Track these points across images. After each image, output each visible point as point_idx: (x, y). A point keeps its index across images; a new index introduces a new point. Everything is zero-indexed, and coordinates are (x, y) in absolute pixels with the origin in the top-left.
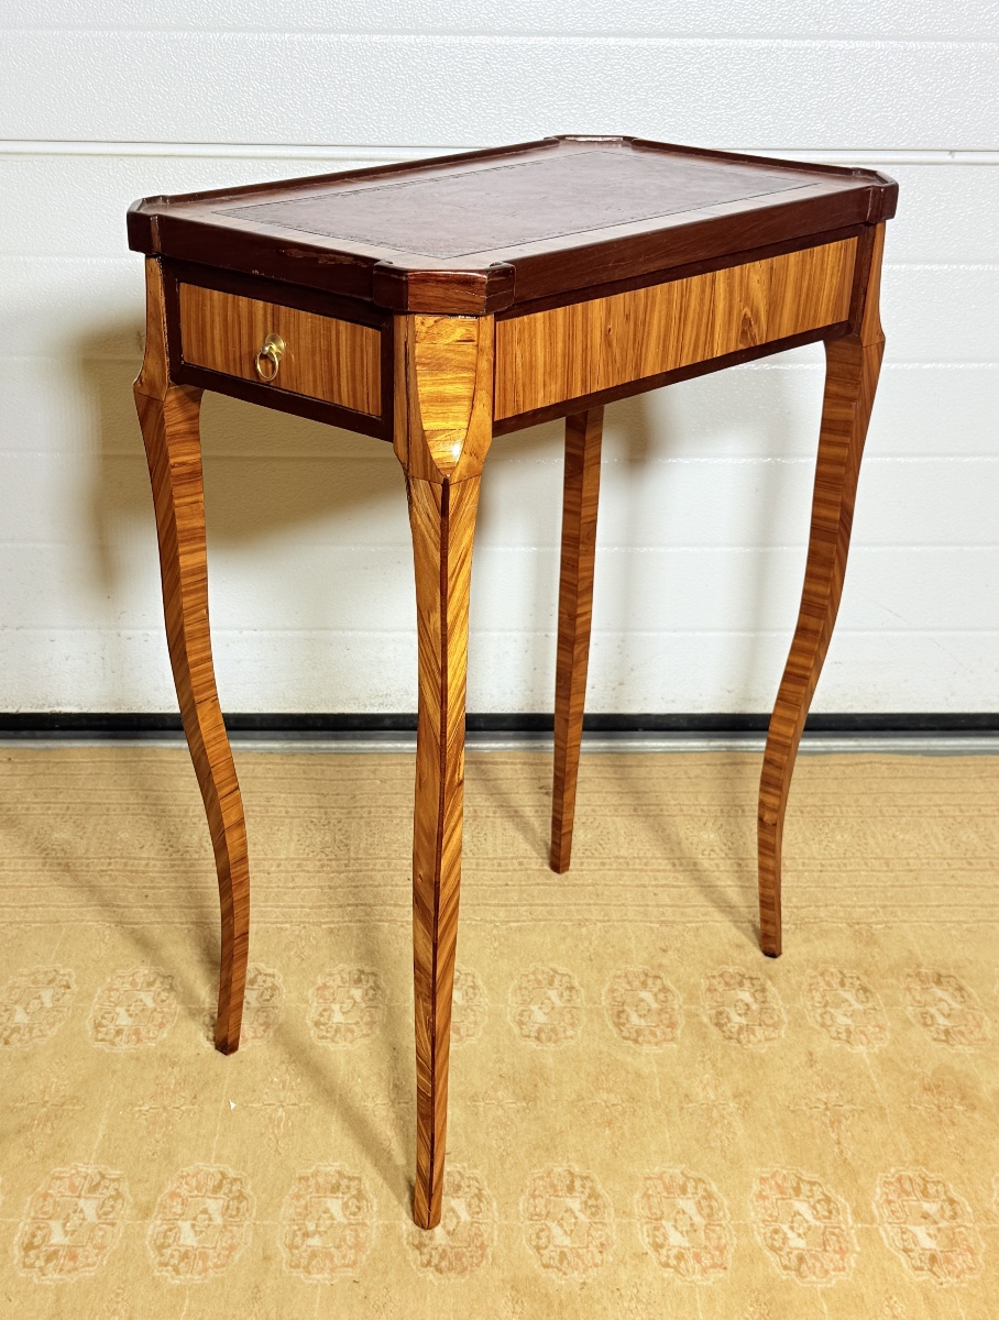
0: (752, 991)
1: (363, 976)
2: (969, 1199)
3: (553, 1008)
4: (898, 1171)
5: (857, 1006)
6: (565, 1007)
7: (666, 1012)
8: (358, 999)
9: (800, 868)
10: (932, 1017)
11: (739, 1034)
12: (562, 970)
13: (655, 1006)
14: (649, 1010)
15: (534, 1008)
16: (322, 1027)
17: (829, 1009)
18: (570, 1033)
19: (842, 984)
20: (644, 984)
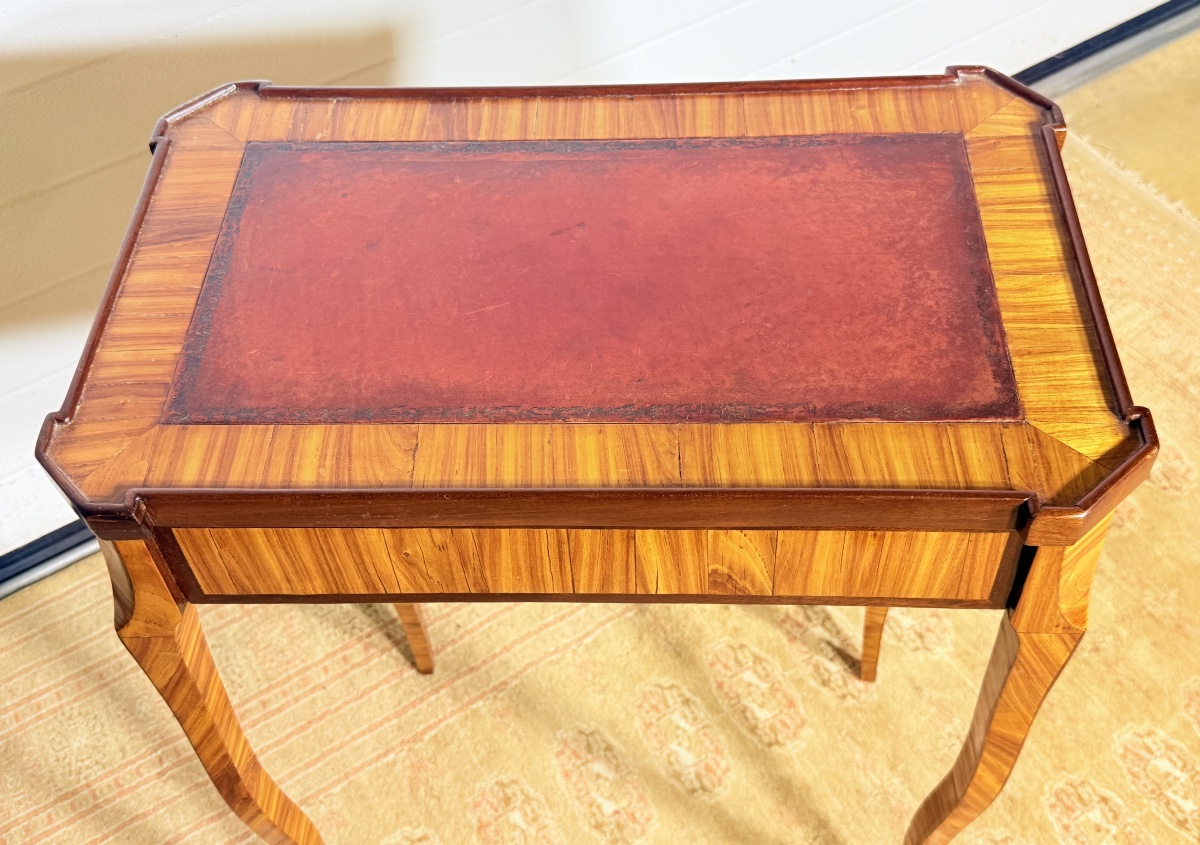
0: (820, 621)
1: (507, 790)
2: (1114, 791)
3: (689, 738)
4: (1051, 788)
6: (698, 731)
7: (778, 690)
8: (524, 826)
12: (666, 681)
13: (764, 687)
14: (763, 694)
15: (674, 746)
18: (723, 764)
20: (737, 661)
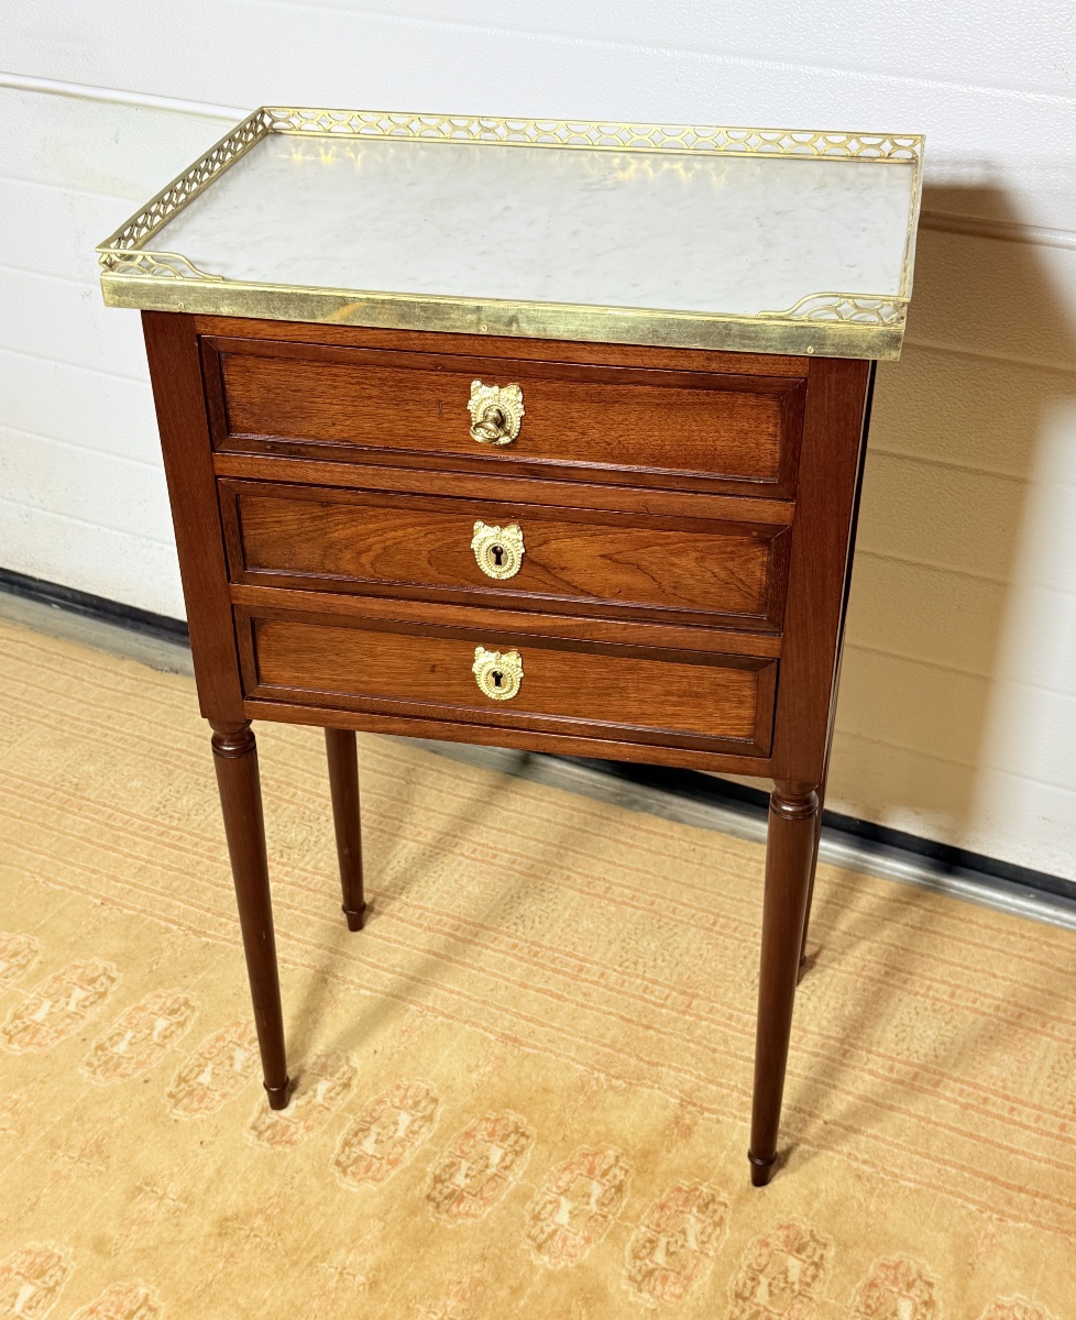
0: (510, 1149)
1: (183, 1008)
5: (593, 1207)
6: (321, 1105)
7: (403, 1146)
8: (155, 1033)
9: (703, 1014)
10: (653, 1249)
11: (446, 1198)
13: (401, 1134)
14: (392, 1137)
16: (100, 1053)
17: (563, 1200)
19: (605, 1174)
20: (416, 1104)
